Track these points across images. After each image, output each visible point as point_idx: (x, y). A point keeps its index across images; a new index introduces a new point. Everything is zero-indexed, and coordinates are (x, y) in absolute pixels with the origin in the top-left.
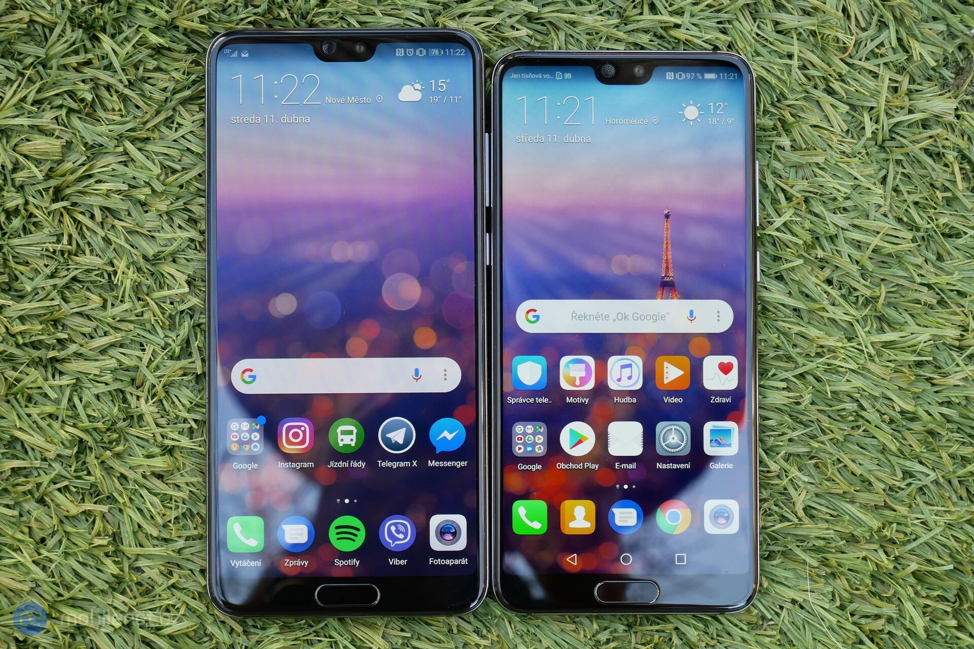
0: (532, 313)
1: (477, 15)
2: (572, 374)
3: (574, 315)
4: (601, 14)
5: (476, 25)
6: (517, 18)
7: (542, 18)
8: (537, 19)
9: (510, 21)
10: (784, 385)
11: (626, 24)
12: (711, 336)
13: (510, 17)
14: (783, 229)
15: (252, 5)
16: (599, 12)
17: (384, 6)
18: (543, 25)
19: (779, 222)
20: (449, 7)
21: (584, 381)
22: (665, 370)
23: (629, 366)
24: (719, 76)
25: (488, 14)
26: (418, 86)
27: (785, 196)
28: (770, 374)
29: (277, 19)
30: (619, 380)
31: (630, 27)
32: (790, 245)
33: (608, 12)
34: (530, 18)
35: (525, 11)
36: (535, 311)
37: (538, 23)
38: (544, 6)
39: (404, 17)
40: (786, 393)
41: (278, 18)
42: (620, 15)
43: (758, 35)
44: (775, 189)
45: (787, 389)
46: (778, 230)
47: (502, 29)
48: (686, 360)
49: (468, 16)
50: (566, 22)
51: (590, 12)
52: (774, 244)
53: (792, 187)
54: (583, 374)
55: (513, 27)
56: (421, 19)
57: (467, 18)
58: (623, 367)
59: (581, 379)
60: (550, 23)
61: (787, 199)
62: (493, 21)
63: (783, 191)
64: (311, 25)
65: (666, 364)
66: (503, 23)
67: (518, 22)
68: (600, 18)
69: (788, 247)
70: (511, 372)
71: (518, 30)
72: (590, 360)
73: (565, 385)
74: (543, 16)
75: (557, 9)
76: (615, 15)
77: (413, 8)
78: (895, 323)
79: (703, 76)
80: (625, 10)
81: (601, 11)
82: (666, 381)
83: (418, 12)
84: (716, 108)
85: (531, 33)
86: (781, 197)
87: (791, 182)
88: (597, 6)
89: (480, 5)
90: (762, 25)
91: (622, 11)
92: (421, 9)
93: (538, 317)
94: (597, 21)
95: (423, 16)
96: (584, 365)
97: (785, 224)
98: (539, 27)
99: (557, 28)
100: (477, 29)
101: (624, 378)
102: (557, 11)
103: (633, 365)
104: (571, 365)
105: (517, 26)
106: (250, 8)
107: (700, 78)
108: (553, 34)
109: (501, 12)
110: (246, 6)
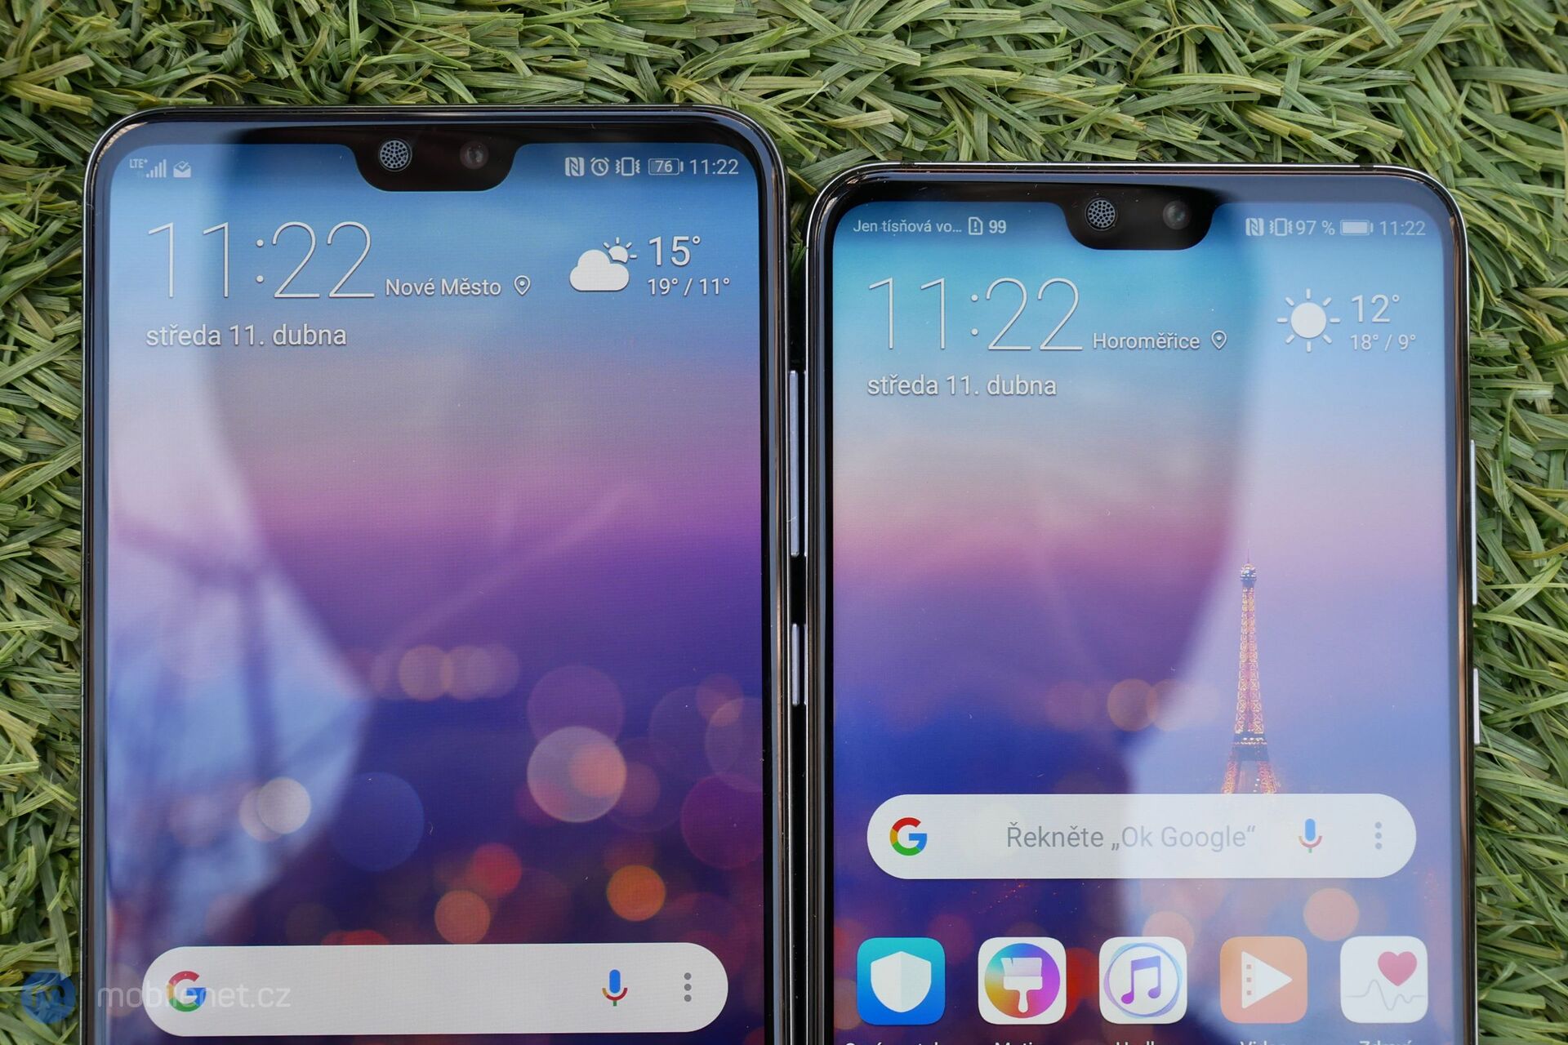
0: (908, 829)
1: (769, 71)
2: (1010, 984)
3: (1014, 833)
4: (1077, 71)
5: (766, 96)
6: (870, 79)
7: (929, 81)
8: (919, 82)
9: (849, 88)
10: (1537, 1002)
11: (1140, 96)
12: (1358, 886)
13: (851, 76)
14: (1535, 609)
15: (206, 47)
16: (1071, 67)
17: (536, 48)
18: (932, 96)
19: (1524, 593)
20: (700, 50)
21: (1039, 1001)
22: (1245, 973)
23: (1154, 962)
24: (1378, 228)
25: (797, 69)
26: (619, 253)
27: (1539, 524)
28: (1506, 974)
29: (269, 82)
30: (1128, 998)
31: (1149, 103)
32: (1555, 651)
33: (1094, 66)
34: (900, 79)
35: (888, 62)
36: (915, 822)
37: (919, 93)
38: (935, 49)
39: (586, 77)
40: (1542, 1023)
41: (271, 79)
42: (1125, 74)
43: (1466, 121)
44: (1511, 509)
45: (1549, 1014)
46: (1522, 612)
47: (831, 106)
48: (1295, 948)
49: (745, 75)
50: (991, 89)
51: (1051, 66)
52: (1509, 645)
53: (1555, 504)
54: (1037, 984)
55: (858, 103)
56: (629, 82)
57: (743, 79)
58: (1139, 964)
59: (1032, 995)
60: (950, 91)
61: (1543, 533)
62: (810, 86)
63: (1533, 511)
64: (354, 95)
65: (1246, 958)
66: (834, 92)
67: (872, 88)
68: (1075, 80)
70: (854, 978)
71: (870, 109)
72: (1055, 948)
73: (990, 1013)
74: (934, 74)
75: (969, 57)
76: (1112, 72)
77: (609, 53)
79: (1337, 227)
80: (1138, 62)
81: (1080, 63)
82: (1247, 1002)
83: (621, 63)
84: (1371, 308)
85: (903, 116)
86: (1529, 527)
87: (1552, 491)
88: (1068, 50)
89: (776, 48)
90: (1477, 97)
91: (1129, 62)
92: (629, 57)
93: (922, 839)
94: (1066, 87)
95: (632, 73)
96: (1037, 962)
97: (1539, 598)
98: (922, 103)
99: (967, 104)
100: (767, 107)
101: (1141, 994)
102: (970, 63)
103: (1164, 960)
104: (1005, 961)
105: (869, 99)
106: (201, 53)
107: (1332, 232)
108: (958, 120)
109: (830, 64)
110: (190, 49)
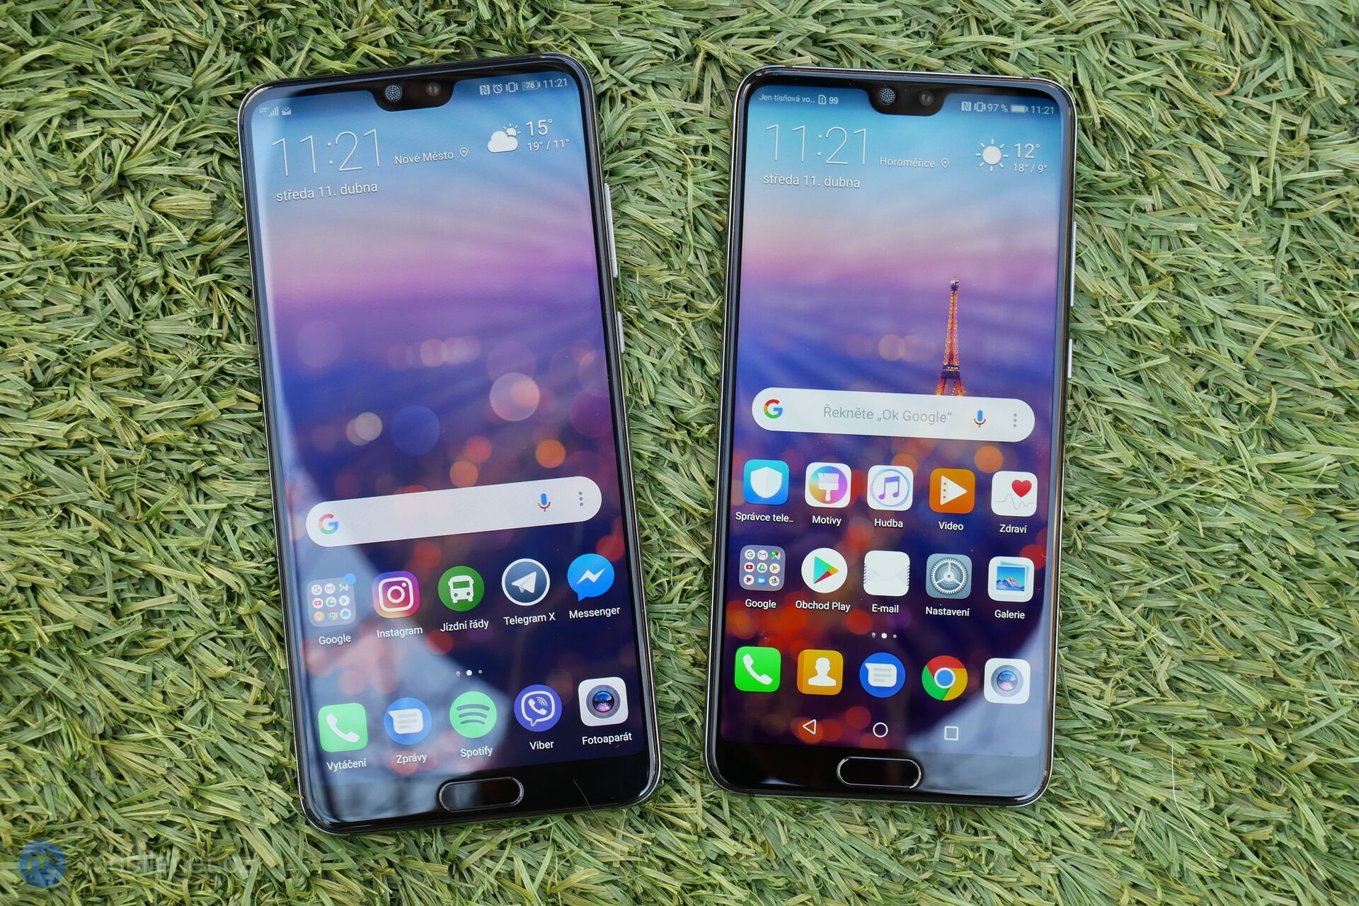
0: (773, 405)
1: (748, 36)
2: (823, 487)
3: (827, 410)
4: (908, 36)
5: (745, 49)
7: (831, 40)
8: (825, 41)
9: (793, 44)
10: (1143, 518)
11: (940, 49)
12: (1004, 446)
13: (790, 38)
14: (1143, 315)
15: (455, 22)
16: (905, 34)
17: (626, 24)
18: (833, 49)
19: (1138, 307)
20: (712, 25)
21: (836, 496)
22: (943, 487)
23: (896, 479)
24: (1030, 109)
25: (762, 35)
27: (1146, 272)
28: (1125, 504)
29: (488, 41)
30: (882, 497)
31: (946, 51)
32: (1153, 336)
33: (917, 33)
34: (815, 39)
35: (809, 31)
36: (777, 402)
37: (826, 47)
38: (833, 24)
39: (653, 38)
40: (1145, 530)
41: (490, 40)
42: (934, 38)
44: (1133, 264)
45: (1147, 524)
46: (1137, 317)
47: (779, 54)
48: (970, 475)
49: (734, 38)
50: (863, 46)
51: (894, 33)
52: (1131, 336)
53: (1154, 260)
54: (836, 487)
55: (793, 52)
56: (675, 41)
57: (734, 40)
58: (888, 480)
59: (833, 493)
60: (842, 46)
61: (1148, 277)
62: (768, 44)
63: (1143, 265)
64: (531, 49)
65: (944, 479)
66: (781, 46)
67: (801, 45)
68: (906, 40)
69: (1149, 339)
70: (742, 479)
71: (800, 55)
72: (846, 469)
73: (813, 501)
74: (833, 37)
75: (851, 28)
76: (927, 36)
77: (665, 26)
78: (1290, 440)
79: (1009, 108)
80: (941, 32)
81: (909, 32)
82: (943, 502)
83: (671, 31)
85: (817, 59)
86: (1141, 274)
87: (1152, 254)
88: (903, 25)
89: (751, 24)
90: (1115, 49)
91: (936, 32)
92: (674, 28)
93: (780, 410)
94: (901, 44)
95: (678, 37)
96: (836, 476)
97: (1145, 310)
98: (827, 52)
99: (850, 53)
100: (747, 54)
101: (889, 495)
102: (851, 31)
103: (902, 478)
104: (822, 474)
105: (799, 50)
106: (454, 26)
107: (1006, 110)
108: (845, 61)
109: (779, 32)
110: (448, 23)
